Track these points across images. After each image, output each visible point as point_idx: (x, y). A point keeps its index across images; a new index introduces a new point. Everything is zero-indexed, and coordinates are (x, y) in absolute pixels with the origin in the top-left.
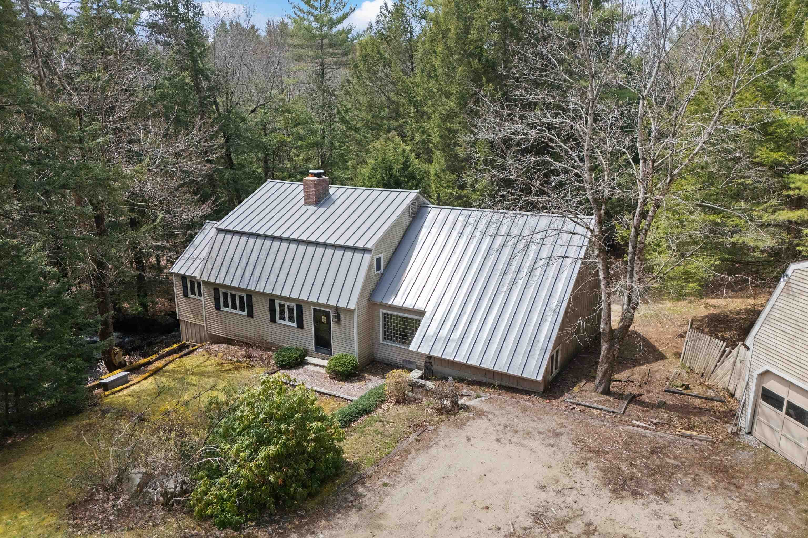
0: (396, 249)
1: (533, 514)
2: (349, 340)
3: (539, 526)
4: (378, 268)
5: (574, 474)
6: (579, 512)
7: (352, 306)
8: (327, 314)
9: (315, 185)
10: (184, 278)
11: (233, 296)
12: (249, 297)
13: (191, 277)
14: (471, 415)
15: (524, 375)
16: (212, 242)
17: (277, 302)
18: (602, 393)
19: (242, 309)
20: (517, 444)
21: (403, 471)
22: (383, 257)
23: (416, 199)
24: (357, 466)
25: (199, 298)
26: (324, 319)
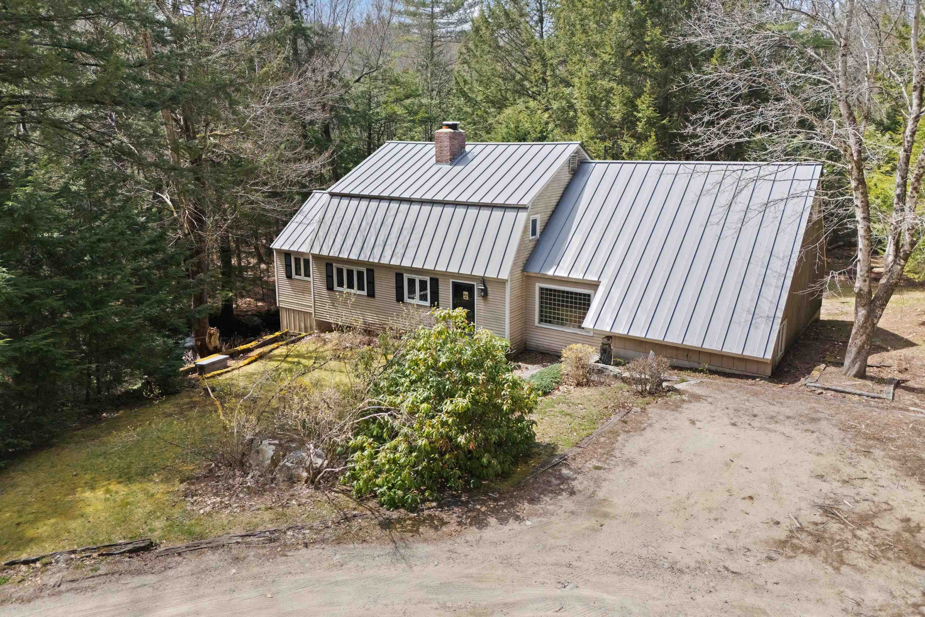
0: (553, 212)
1: (821, 507)
2: (499, 320)
3: (834, 521)
4: (534, 233)
5: (858, 462)
6: (885, 506)
7: (504, 275)
8: (470, 289)
9: (451, 138)
10: (287, 255)
11: (350, 273)
12: (371, 272)
13: (297, 253)
14: (684, 397)
15: (747, 353)
16: (323, 210)
17: (406, 276)
18: (855, 376)
19: (361, 288)
20: (760, 429)
21: (617, 453)
22: (540, 219)
23: (577, 152)
24: (551, 449)
25: (306, 279)
26: (466, 295)
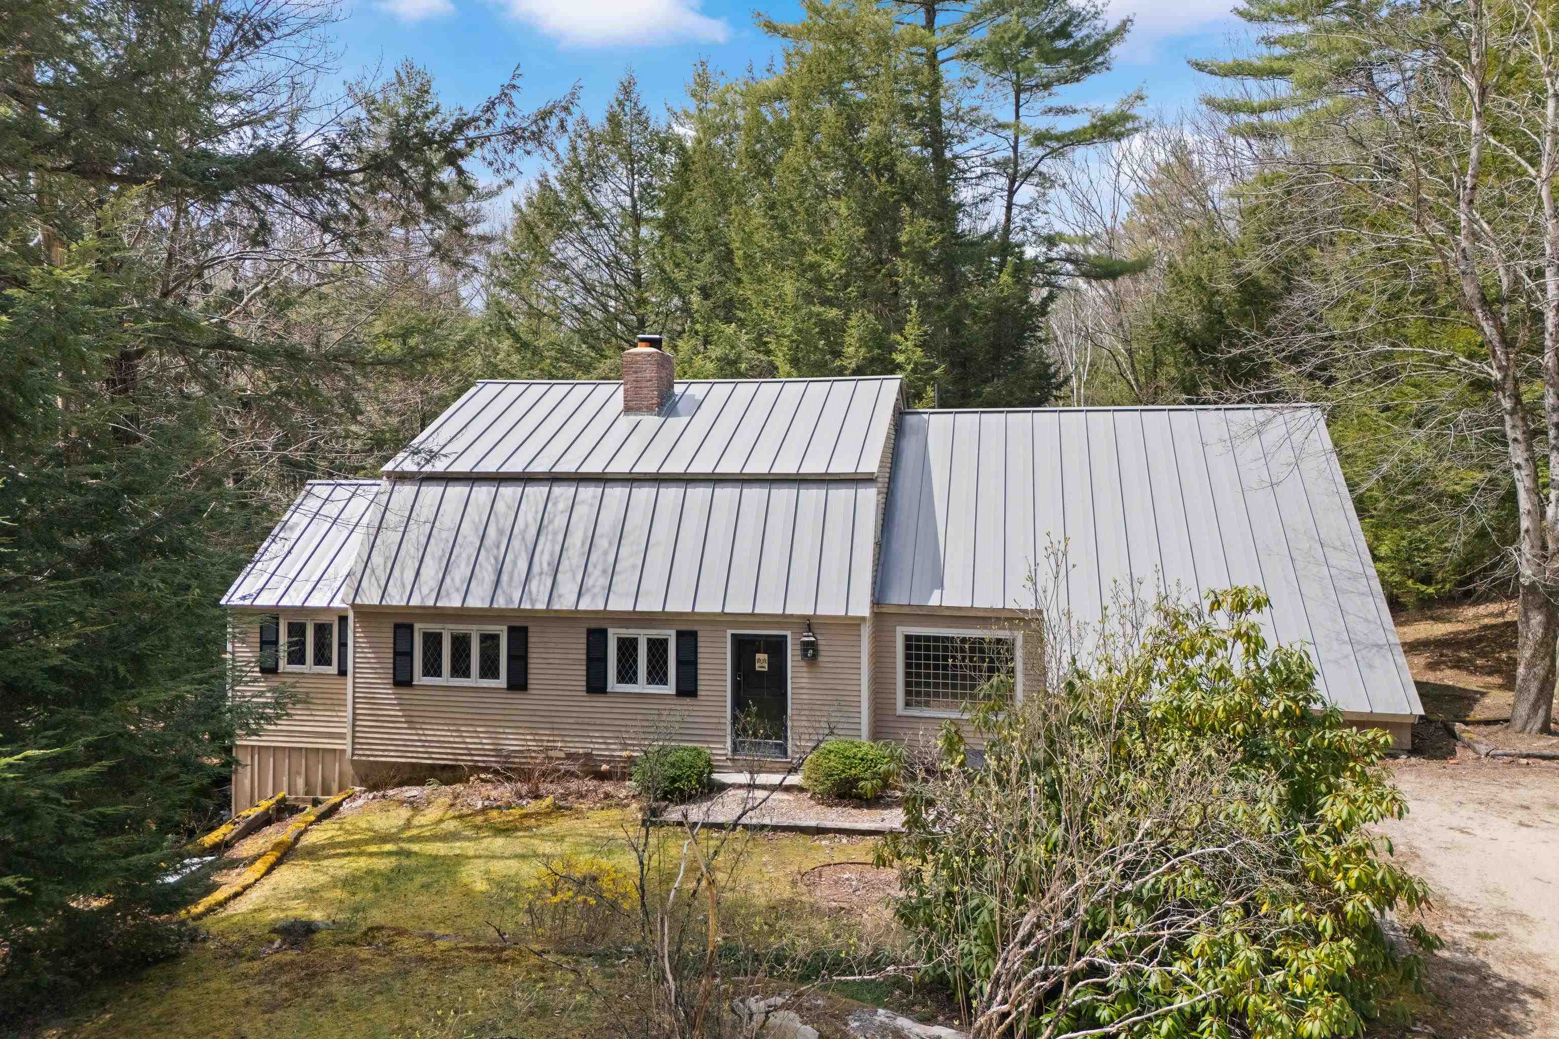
2: (846, 705)
7: (861, 608)
8: (776, 646)
9: (658, 364)
10: (266, 617)
11: (462, 641)
12: (520, 632)
13: (298, 610)
15: (1379, 710)
17: (613, 636)
26: (762, 661)
